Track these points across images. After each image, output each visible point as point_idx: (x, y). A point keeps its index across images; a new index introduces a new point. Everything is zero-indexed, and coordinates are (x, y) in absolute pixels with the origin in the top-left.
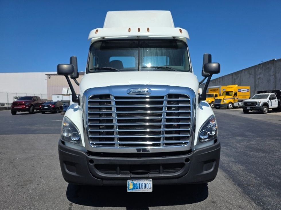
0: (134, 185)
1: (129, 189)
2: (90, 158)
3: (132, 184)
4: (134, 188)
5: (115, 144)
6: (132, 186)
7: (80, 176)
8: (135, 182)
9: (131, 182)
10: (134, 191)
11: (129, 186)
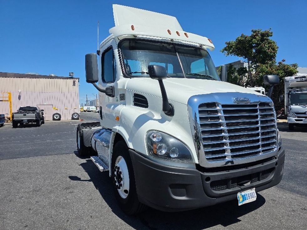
0: (243, 196)
1: (240, 201)
2: (206, 176)
3: (241, 196)
4: (243, 200)
5: (227, 156)
6: (242, 198)
7: (193, 199)
8: (243, 193)
9: (240, 195)
10: (244, 203)
11: (239, 199)
